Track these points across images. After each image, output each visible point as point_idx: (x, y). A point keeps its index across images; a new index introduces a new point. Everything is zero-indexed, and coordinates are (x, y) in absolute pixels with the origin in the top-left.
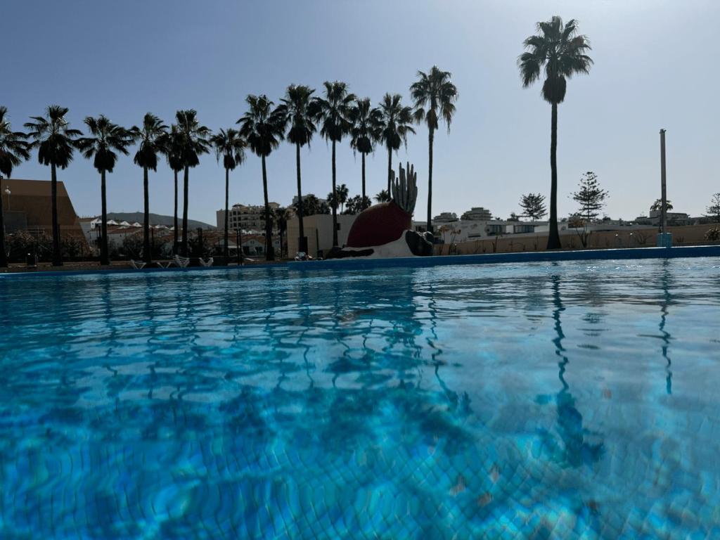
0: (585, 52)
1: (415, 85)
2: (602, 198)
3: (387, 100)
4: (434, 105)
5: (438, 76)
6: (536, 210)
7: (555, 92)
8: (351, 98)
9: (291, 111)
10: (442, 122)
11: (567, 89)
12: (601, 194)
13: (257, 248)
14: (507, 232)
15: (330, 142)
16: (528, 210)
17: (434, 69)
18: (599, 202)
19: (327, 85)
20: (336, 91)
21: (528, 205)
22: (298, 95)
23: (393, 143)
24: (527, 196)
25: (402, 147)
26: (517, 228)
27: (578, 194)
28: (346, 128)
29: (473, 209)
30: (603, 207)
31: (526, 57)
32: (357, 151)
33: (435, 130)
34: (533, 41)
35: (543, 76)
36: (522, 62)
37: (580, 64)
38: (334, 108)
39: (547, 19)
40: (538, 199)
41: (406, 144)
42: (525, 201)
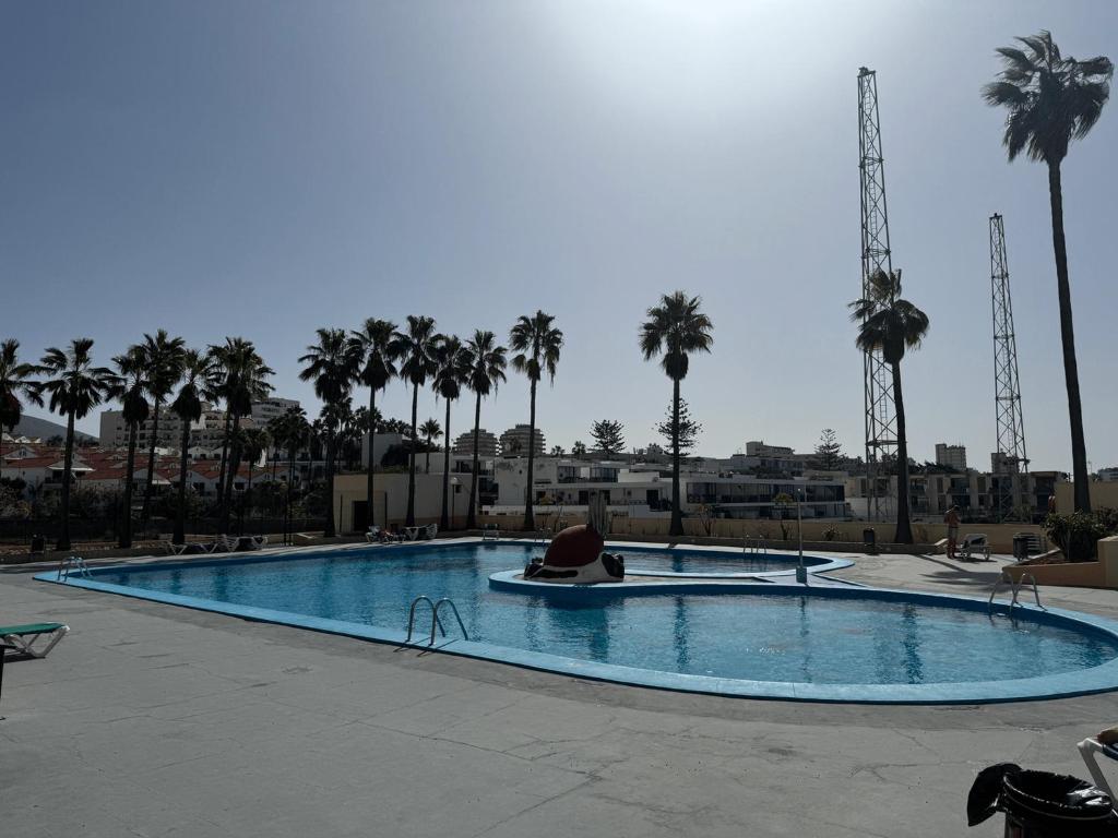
0: (706, 331)
1: (515, 330)
2: (694, 432)
3: (478, 337)
4: (537, 353)
5: (543, 320)
6: (612, 443)
7: (677, 368)
8: (439, 337)
9: (369, 350)
10: (544, 373)
11: (689, 366)
12: (693, 427)
13: (196, 485)
14: (582, 476)
15: (411, 386)
16: (601, 442)
17: (539, 313)
18: (691, 437)
19: (411, 319)
20: (421, 327)
21: (602, 436)
22: (378, 330)
23: (482, 387)
24: (600, 422)
25: (492, 390)
26: (594, 471)
27: (664, 425)
28: (430, 368)
29: (518, 426)
30: (696, 444)
31: (648, 327)
32: (440, 396)
33: (538, 382)
34: (656, 312)
35: (664, 348)
36: (644, 331)
37: (700, 342)
38: (418, 345)
39: (671, 294)
40: (613, 427)
41: (496, 389)
42: (598, 430)
